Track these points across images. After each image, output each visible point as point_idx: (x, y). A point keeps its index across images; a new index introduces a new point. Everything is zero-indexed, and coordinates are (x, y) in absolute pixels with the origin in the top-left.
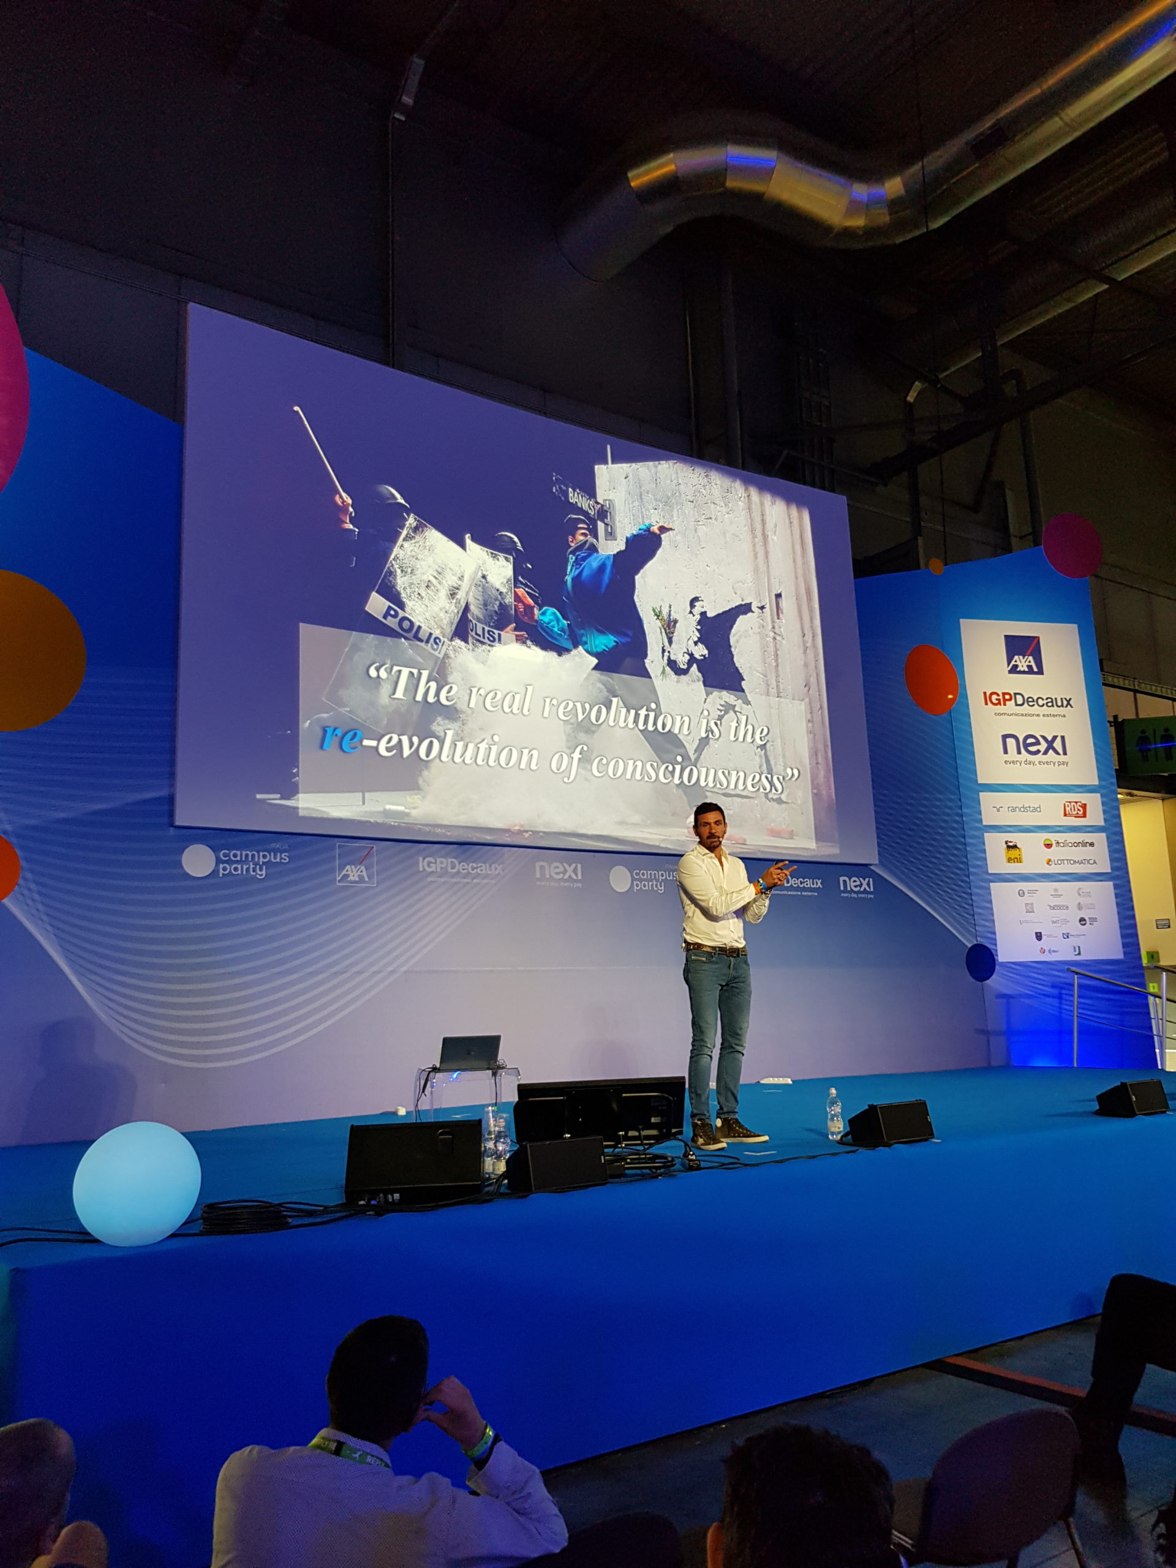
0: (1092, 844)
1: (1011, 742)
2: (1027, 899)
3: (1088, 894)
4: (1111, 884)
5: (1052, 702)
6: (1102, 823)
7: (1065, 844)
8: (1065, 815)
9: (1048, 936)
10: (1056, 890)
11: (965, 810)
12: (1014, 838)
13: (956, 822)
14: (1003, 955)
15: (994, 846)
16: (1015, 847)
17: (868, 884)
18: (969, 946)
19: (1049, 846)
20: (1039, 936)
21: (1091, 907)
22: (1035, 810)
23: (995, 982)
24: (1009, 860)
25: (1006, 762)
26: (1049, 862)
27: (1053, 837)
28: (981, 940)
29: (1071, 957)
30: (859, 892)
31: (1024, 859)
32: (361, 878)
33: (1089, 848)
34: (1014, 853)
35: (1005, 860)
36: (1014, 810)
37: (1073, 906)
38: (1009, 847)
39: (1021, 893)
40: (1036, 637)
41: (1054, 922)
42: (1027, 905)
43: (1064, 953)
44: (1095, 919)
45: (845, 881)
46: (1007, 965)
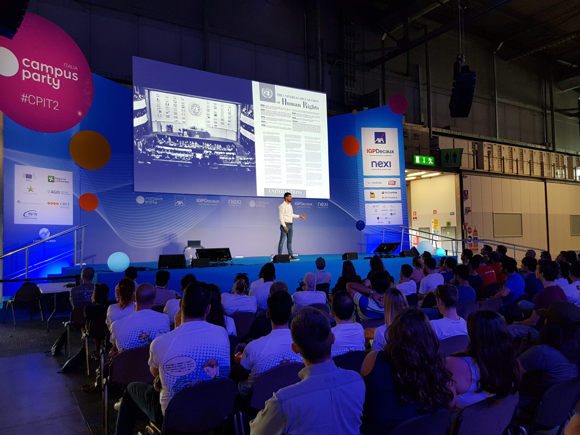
0: (396, 193)
1: (374, 164)
2: (375, 208)
3: (394, 207)
4: (401, 204)
5: (388, 152)
6: (400, 187)
7: (388, 193)
8: (389, 184)
9: (381, 218)
10: (384, 205)
11: (359, 183)
12: (373, 191)
13: (356, 187)
14: (367, 224)
15: (367, 193)
16: (373, 193)
17: (327, 204)
18: (357, 221)
19: (383, 193)
20: (378, 218)
21: (394, 210)
22: (380, 183)
23: (364, 231)
24: (371, 197)
25: (372, 169)
26: (383, 198)
27: (384, 191)
28: (361, 219)
29: (387, 224)
30: (324, 206)
31: (375, 196)
32: (182, 204)
33: (395, 194)
34: (372, 195)
35: (370, 197)
36: (374, 183)
37: (389, 210)
38: (371, 194)
39: (374, 206)
40: (384, 133)
41: (383, 214)
42: (375, 210)
43: (385, 223)
44: (395, 214)
45: (319, 204)
46: (368, 226)
